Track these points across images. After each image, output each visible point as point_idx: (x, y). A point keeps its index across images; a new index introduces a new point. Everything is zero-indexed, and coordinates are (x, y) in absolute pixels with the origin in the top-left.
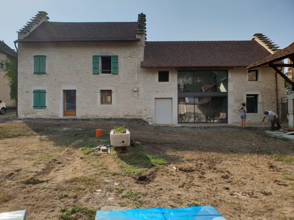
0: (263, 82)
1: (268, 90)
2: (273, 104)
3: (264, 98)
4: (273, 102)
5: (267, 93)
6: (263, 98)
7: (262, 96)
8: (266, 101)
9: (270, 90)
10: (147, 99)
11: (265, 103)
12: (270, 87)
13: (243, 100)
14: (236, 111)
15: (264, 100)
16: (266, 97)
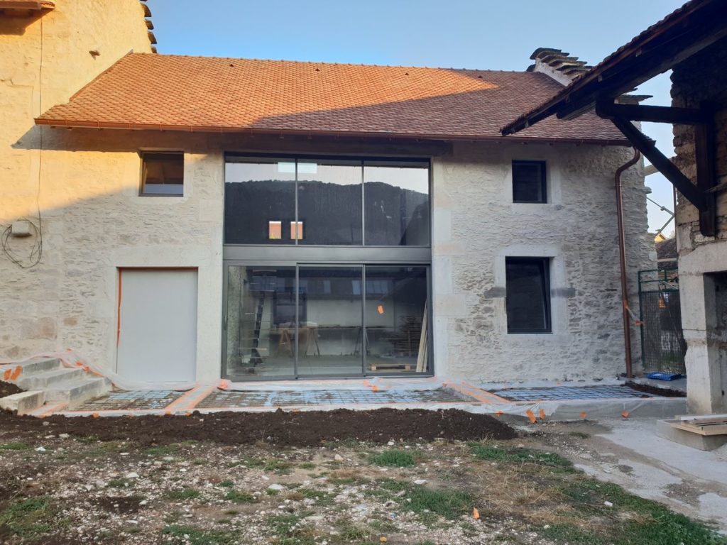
0: (570, 210)
1: (590, 240)
2: (608, 296)
3: (573, 274)
4: (609, 287)
5: (586, 251)
6: (570, 272)
7: (569, 264)
8: (583, 284)
9: (595, 242)
10: (79, 274)
11: (580, 294)
12: (595, 231)
13: (491, 280)
14: (464, 326)
15: (574, 281)
16: (581, 268)
